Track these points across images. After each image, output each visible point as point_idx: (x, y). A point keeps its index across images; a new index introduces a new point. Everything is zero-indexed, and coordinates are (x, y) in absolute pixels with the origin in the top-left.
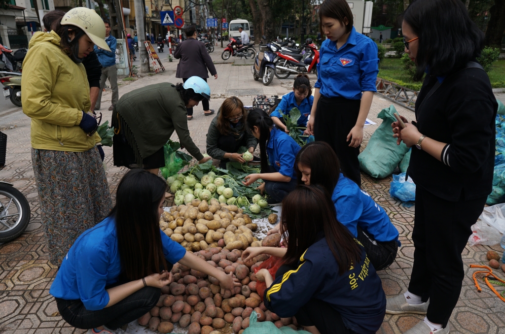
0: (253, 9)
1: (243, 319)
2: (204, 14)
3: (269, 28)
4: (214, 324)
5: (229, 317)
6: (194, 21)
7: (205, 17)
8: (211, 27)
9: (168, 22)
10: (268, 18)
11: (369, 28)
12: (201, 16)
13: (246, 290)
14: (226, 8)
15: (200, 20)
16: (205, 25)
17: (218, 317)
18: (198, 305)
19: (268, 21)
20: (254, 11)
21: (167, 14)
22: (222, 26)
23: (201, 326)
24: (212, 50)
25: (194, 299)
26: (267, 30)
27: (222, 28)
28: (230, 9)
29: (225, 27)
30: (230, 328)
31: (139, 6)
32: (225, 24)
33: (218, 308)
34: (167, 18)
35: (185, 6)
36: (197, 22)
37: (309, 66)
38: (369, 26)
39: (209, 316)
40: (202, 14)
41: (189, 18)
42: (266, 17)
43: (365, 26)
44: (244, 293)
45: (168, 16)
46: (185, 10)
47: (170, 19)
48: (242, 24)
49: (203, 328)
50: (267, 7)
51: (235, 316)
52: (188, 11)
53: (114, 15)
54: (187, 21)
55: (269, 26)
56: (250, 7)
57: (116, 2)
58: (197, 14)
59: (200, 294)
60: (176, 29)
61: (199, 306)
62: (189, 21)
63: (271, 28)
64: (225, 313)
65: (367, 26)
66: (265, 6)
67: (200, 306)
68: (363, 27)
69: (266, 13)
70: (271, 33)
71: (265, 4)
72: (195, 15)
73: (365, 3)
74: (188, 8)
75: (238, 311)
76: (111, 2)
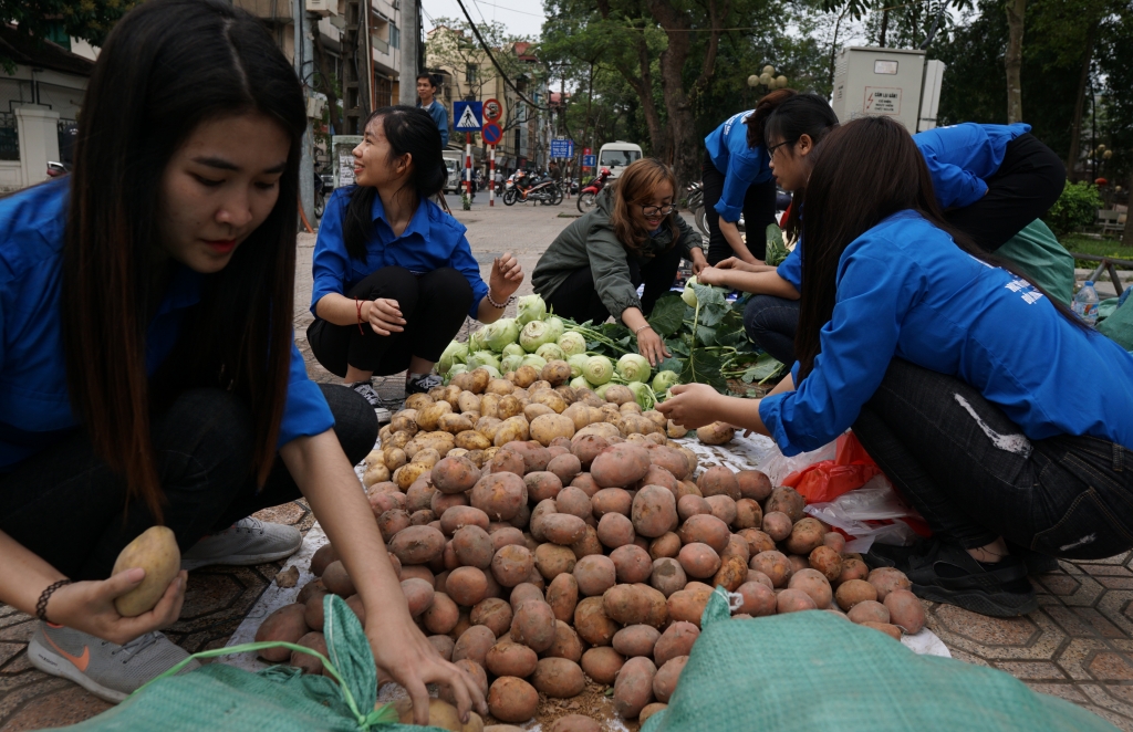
0: (652, 125)
1: (658, 667)
2: (545, 140)
3: (686, 157)
4: (542, 677)
5: (600, 659)
6: (524, 152)
7: (547, 145)
8: (559, 159)
9: (468, 124)
10: (686, 135)
11: (932, 120)
12: (539, 143)
13: (669, 571)
14: (593, 125)
15: (535, 149)
16: (545, 162)
17: (559, 655)
18: (487, 604)
19: (685, 142)
20: (655, 131)
21: (468, 108)
22: (582, 161)
23: (492, 676)
24: (557, 201)
25: (471, 576)
26: (682, 161)
27: (582, 164)
28: (602, 129)
29: (589, 164)
30: (605, 699)
31: (409, 75)
32: (589, 158)
33: (561, 624)
34: (468, 115)
35: (507, 120)
36: (530, 154)
37: (782, 213)
38: (934, 116)
39: (523, 643)
40: (542, 140)
41: (512, 144)
42: (682, 133)
43: (923, 115)
44: (662, 579)
45: (471, 112)
46: (506, 126)
47: (473, 119)
48: (626, 153)
49: (498, 684)
50: (686, 112)
51: (624, 656)
52: (513, 130)
53: (354, 84)
54: (509, 151)
55: (687, 152)
56: (646, 124)
57: (361, 58)
58: (530, 139)
59: (496, 566)
60: (484, 166)
61: (488, 611)
62: (513, 152)
63: (692, 158)
64: (587, 644)
65: (927, 117)
66: (682, 109)
67: (493, 610)
68: (919, 119)
69: (683, 124)
70: (691, 168)
71: (682, 105)
72: (526, 138)
73: (926, 65)
74: (513, 123)
75: (637, 634)
76: (351, 56)
